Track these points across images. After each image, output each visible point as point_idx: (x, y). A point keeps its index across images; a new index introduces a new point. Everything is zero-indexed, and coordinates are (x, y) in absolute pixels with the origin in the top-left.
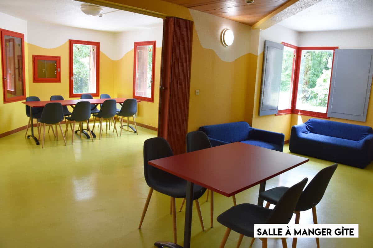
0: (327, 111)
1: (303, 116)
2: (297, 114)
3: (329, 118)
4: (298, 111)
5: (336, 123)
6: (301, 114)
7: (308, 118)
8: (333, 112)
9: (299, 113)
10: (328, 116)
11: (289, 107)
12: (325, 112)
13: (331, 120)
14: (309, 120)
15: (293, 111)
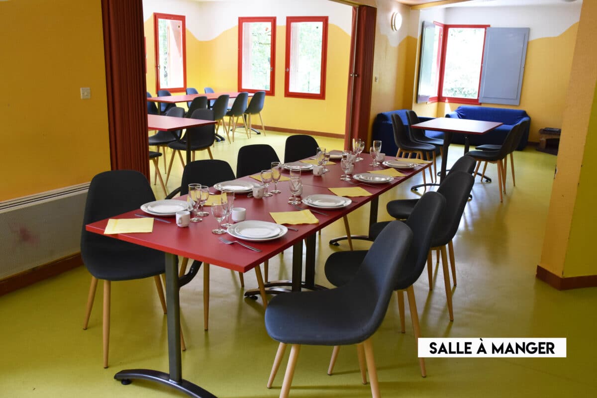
0: (478, 96)
1: (452, 104)
2: (444, 102)
3: (481, 104)
4: (445, 98)
5: (490, 108)
6: (449, 102)
7: (457, 106)
8: (485, 97)
9: (447, 101)
10: (480, 102)
11: (436, 95)
12: (476, 98)
13: (483, 106)
14: (459, 108)
15: (440, 99)
